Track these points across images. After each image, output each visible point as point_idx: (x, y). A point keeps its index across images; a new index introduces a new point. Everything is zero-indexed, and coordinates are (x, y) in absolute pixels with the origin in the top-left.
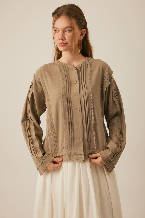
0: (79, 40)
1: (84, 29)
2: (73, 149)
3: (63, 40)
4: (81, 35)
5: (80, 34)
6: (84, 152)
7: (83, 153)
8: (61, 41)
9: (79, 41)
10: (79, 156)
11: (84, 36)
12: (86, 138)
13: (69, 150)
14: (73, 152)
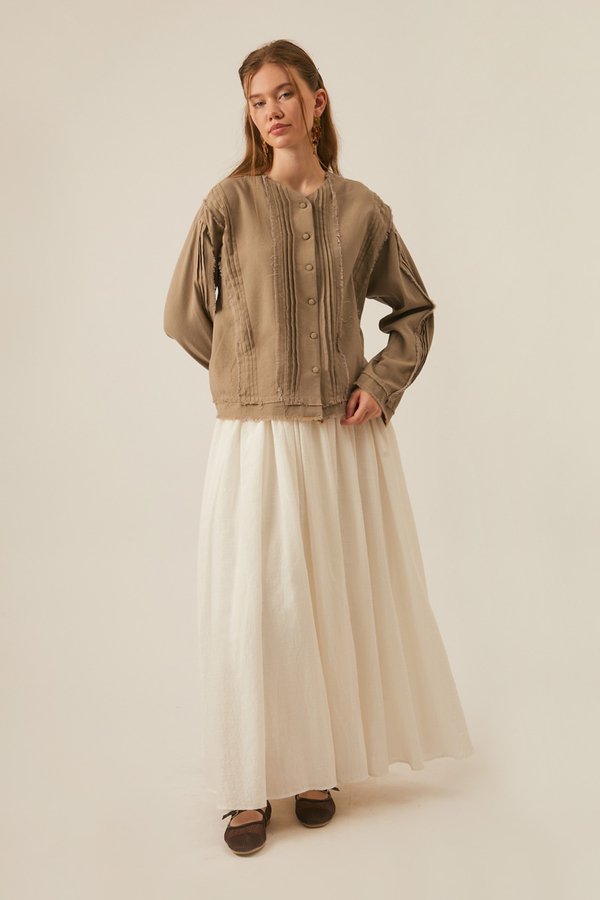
0: (314, 118)
1: (321, 90)
2: (297, 393)
3: (278, 117)
4: (316, 107)
5: (314, 103)
6: (322, 402)
7: (319, 403)
8: (275, 122)
9: (315, 122)
10: (310, 410)
11: (323, 106)
12: (327, 368)
13: (286, 393)
14: (297, 398)
